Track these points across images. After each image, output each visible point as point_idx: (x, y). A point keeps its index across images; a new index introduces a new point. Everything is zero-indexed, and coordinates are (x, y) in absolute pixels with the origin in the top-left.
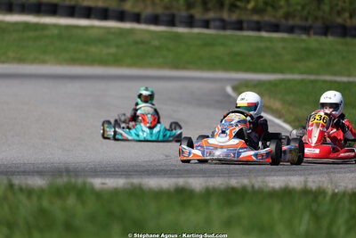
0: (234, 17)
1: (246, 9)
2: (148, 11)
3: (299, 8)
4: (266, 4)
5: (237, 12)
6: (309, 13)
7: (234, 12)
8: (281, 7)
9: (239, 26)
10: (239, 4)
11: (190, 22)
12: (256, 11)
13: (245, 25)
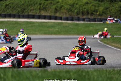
0: (93, 17)
1: (96, 14)
2: (64, 16)
3: (114, 14)
4: (103, 12)
5: (94, 16)
6: (117, 15)
7: (92, 16)
8: (108, 14)
9: (94, 20)
10: (94, 13)
11: (79, 19)
12: (99, 15)
13: (96, 20)
